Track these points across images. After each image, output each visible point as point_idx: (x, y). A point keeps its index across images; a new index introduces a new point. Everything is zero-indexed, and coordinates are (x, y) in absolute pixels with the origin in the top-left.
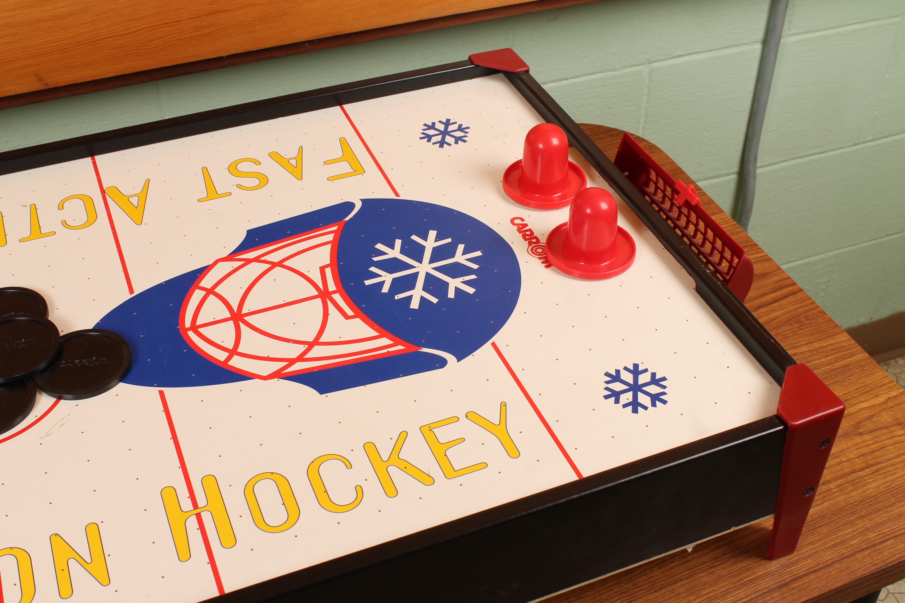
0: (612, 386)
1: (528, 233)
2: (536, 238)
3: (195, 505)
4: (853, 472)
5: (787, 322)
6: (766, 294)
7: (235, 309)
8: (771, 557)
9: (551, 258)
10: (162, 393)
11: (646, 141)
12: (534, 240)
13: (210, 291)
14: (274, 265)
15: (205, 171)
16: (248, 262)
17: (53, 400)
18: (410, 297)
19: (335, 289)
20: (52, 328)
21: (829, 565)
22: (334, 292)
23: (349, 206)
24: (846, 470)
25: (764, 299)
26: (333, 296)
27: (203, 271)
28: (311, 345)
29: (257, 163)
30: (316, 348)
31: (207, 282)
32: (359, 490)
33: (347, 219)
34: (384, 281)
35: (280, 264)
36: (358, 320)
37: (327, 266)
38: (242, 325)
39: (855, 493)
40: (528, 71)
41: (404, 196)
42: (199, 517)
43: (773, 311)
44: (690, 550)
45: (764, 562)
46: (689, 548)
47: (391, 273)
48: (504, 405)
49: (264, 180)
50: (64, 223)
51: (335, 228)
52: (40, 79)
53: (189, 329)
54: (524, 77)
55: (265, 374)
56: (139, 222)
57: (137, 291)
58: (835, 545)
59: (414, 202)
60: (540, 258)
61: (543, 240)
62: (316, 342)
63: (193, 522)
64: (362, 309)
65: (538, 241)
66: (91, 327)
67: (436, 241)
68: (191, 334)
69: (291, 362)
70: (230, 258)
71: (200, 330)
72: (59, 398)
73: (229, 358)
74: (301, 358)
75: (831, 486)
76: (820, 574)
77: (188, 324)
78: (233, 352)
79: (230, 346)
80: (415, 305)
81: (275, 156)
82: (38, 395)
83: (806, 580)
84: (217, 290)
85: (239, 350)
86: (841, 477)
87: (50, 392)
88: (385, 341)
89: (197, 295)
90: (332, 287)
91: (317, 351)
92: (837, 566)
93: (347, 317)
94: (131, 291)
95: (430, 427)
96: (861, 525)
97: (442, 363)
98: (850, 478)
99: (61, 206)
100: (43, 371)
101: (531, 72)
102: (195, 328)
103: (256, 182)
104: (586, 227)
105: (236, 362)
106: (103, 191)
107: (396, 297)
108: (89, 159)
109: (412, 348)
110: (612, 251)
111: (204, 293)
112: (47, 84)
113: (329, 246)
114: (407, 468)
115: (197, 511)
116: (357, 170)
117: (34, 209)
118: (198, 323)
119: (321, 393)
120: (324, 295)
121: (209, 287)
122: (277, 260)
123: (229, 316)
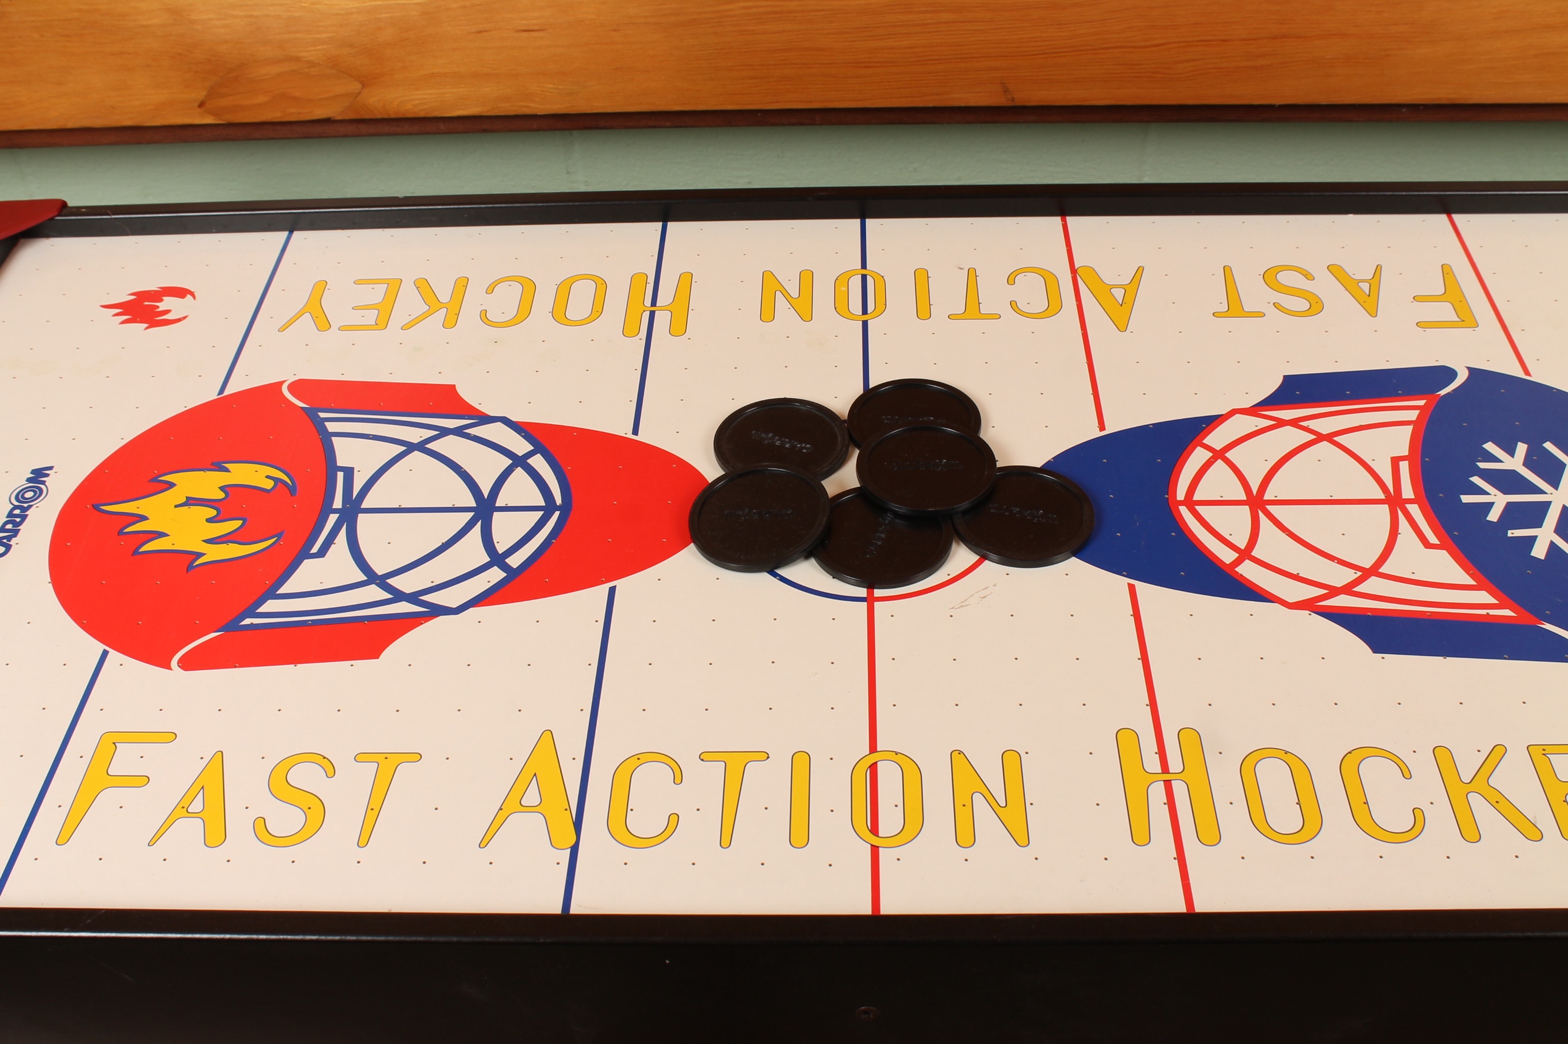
3: (1165, 768)
7: (1255, 491)
10: (1132, 588)
13: (1219, 455)
14: (1320, 438)
15: (1227, 271)
16: (1281, 423)
17: (975, 558)
18: (1533, 539)
19: (1411, 497)
20: (985, 453)
22: (1410, 501)
23: (1446, 374)
26: (1408, 506)
27: (1212, 422)
28: (1367, 573)
29: (1308, 276)
30: (1373, 579)
31: (1217, 438)
32: (1419, 816)
33: (1443, 392)
34: (1492, 504)
35: (1329, 438)
36: (1444, 553)
37: (1403, 458)
38: (1262, 516)
41: (1538, 377)
42: (1168, 785)
47: (1505, 492)
49: (1315, 306)
50: (1013, 305)
51: (1422, 403)
52: (1006, 91)
53: (1182, 503)
55: (1291, 600)
56: (1122, 326)
57: (1110, 429)
59: (1554, 390)
62: (1373, 571)
63: (1158, 792)
64: (1453, 538)
66: (1039, 466)
68: (1183, 510)
69: (1333, 591)
70: (1254, 411)
71: (1200, 509)
72: (984, 558)
73: (1237, 562)
74: (1348, 589)
77: (1181, 495)
78: (1245, 554)
79: (1242, 545)
80: (1539, 551)
81: (1335, 270)
82: (954, 545)
84: (1229, 455)
85: (1255, 553)
87: (973, 544)
88: (1484, 597)
89: (1199, 456)
90: (1408, 492)
91: (1373, 585)
93: (1427, 545)
94: (1102, 427)
95: (1545, 751)
99: (1011, 280)
100: (965, 513)
102: (1191, 502)
103: (1303, 305)
105: (1247, 570)
106: (1074, 271)
107: (1511, 533)
108: (1057, 220)
109: (1528, 619)
111: (1209, 454)
112: (1013, 99)
113: (1411, 427)
114: (1499, 802)
115: (1167, 777)
116: (1466, 320)
117: (972, 275)
118: (1197, 497)
119: (1375, 651)
120: (1394, 501)
121: (1218, 447)
122: (1325, 432)
123: (1244, 498)
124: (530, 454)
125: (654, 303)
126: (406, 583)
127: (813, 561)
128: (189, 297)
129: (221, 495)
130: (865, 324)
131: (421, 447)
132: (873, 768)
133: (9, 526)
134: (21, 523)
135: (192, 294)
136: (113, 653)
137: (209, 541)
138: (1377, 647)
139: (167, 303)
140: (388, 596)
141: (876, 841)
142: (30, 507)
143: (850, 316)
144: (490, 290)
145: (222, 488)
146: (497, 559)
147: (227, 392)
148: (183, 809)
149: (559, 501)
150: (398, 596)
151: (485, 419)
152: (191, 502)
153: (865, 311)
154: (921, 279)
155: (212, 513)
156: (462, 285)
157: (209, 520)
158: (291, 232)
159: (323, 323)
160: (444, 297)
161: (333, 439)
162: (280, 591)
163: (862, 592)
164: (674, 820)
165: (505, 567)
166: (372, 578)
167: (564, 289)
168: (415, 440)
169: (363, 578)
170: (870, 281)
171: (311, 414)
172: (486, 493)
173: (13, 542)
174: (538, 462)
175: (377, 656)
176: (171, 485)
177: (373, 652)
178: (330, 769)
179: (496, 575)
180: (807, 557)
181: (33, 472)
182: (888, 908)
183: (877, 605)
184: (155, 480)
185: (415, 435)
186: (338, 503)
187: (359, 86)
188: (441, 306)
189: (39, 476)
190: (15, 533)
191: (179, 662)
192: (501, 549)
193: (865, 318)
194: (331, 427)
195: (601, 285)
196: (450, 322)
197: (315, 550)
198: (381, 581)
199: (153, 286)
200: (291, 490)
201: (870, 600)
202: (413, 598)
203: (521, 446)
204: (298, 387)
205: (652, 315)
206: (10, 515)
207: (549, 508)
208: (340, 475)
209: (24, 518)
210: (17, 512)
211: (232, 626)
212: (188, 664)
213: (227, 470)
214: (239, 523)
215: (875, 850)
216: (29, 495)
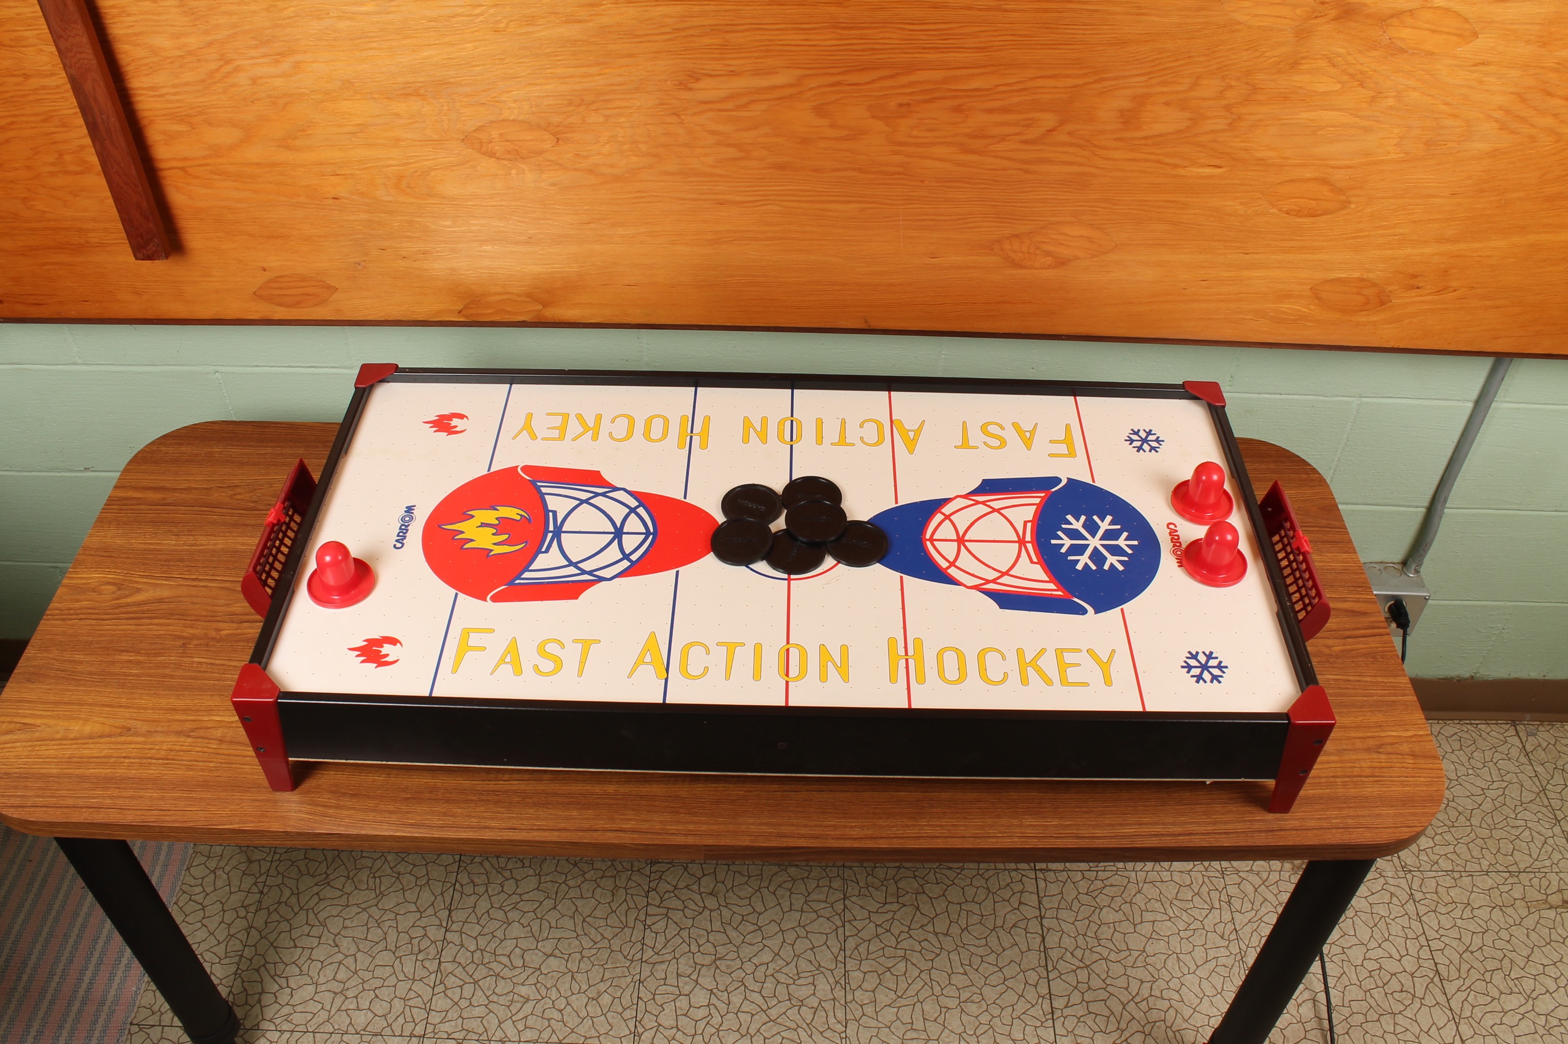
0: (1189, 661)
1: (1176, 537)
2: (1180, 542)
3: (906, 654)
4: (1360, 776)
5: (1364, 655)
6: (1358, 629)
7: (961, 535)
8: (1271, 810)
9: (1184, 562)
10: (901, 578)
11: (1319, 474)
12: (1178, 544)
13: (947, 517)
14: (994, 510)
15: (964, 424)
16: (978, 503)
17: (835, 562)
18: (1078, 561)
19: (1030, 540)
20: (842, 514)
21: (1309, 829)
22: (1028, 542)
23: (1056, 480)
24: (1355, 773)
25: (1355, 632)
26: (1027, 544)
27: (946, 501)
28: (1003, 574)
29: (1002, 428)
30: (1006, 577)
31: (947, 510)
32: (1006, 675)
33: (1053, 490)
34: (1065, 544)
35: (998, 510)
36: (1039, 566)
37: (1029, 521)
38: (962, 547)
39: (1353, 790)
40: (1224, 407)
41: (1098, 484)
42: (907, 660)
43: (1358, 643)
44: (1208, 783)
45: (1264, 812)
46: (1208, 781)
47: (1071, 539)
48: (1113, 651)
49: (1003, 443)
50: (862, 438)
51: (1043, 495)
52: (866, 322)
53: (928, 540)
54: (1219, 411)
55: (969, 585)
56: (911, 452)
57: (901, 503)
58: (1320, 819)
59: (1104, 491)
60: (1177, 559)
61: (1184, 546)
62: (1006, 573)
63: (902, 664)
64: (1044, 560)
65: (1180, 546)
66: (866, 520)
67: (1109, 525)
68: (928, 543)
69: (988, 582)
70: (965, 497)
71: (935, 543)
72: (839, 562)
73: (948, 568)
74: (994, 581)
75: (1338, 780)
76: (1300, 832)
77: (928, 536)
78: (952, 564)
79: (951, 560)
80: (1079, 567)
81: (1016, 425)
82: (826, 556)
83: (1288, 833)
84: (952, 517)
85: (956, 564)
86: (1348, 777)
87: (835, 556)
88: (1052, 586)
89: (938, 517)
90: (1028, 538)
91: (1005, 580)
92: (1315, 832)
93: (1032, 562)
94: (897, 502)
95: (1062, 650)
96: (1345, 812)
97: (1084, 612)
98: (1355, 779)
100: (832, 542)
101: (1226, 408)
102: (932, 540)
103: (997, 443)
104: (1214, 546)
105: (953, 571)
106: (892, 422)
107: (1069, 558)
108: (887, 393)
109: (1068, 596)
110: (1229, 567)
111: (943, 517)
112: (870, 326)
113: (1035, 507)
114: (1040, 671)
115: (907, 657)
116: (1072, 454)
117: (843, 422)
118: (935, 537)
119: (1001, 608)
120: (1021, 542)
121: (947, 514)
122: (996, 508)
123: (956, 538)
124: (637, 507)
125: (692, 432)
126: (586, 566)
127: (765, 561)
128: (465, 419)
129: (497, 522)
130: (792, 446)
131: (586, 501)
132: (788, 650)
133: (401, 534)
134: (406, 533)
135: (467, 417)
136: (460, 594)
137: (495, 544)
138: (1002, 606)
139: (455, 422)
140: (578, 572)
141: (787, 679)
142: (408, 525)
143: (784, 442)
144: (613, 421)
145: (497, 519)
146: (626, 557)
147: (492, 470)
148: (502, 661)
149: (652, 531)
150: (583, 572)
151: (616, 489)
152: (483, 525)
153: (792, 440)
154: (820, 423)
155: (494, 531)
156: (599, 417)
157: (493, 534)
158: (511, 384)
159: (533, 436)
160: (591, 425)
161: (546, 496)
162: (530, 568)
163: (786, 576)
164: (706, 669)
165: (630, 560)
166: (571, 563)
167: (649, 422)
168: (584, 498)
169: (567, 563)
170: (794, 423)
171: (533, 483)
172: (618, 526)
173: (404, 541)
174: (641, 511)
175: (576, 598)
176: (473, 516)
177: (575, 596)
178: (563, 646)
179: (625, 564)
180: (762, 560)
181: (407, 507)
182: (791, 704)
183: (792, 582)
184: (464, 513)
185: (584, 496)
186: (551, 528)
187: (542, 307)
188: (590, 429)
189: (410, 509)
190: (405, 537)
191: (491, 598)
192: (627, 552)
193: (792, 443)
194: (544, 490)
195: (666, 421)
196: (595, 438)
197: (543, 549)
198: (575, 565)
199: (447, 413)
200: (529, 521)
201: (789, 580)
202: (590, 573)
203: (633, 503)
204: (526, 469)
205: (691, 437)
206: (400, 529)
207: (647, 534)
208: (551, 514)
209: (407, 530)
210: (403, 527)
211: (511, 583)
212: (495, 599)
213: (497, 510)
214: (507, 536)
215: (787, 682)
216: (407, 519)
